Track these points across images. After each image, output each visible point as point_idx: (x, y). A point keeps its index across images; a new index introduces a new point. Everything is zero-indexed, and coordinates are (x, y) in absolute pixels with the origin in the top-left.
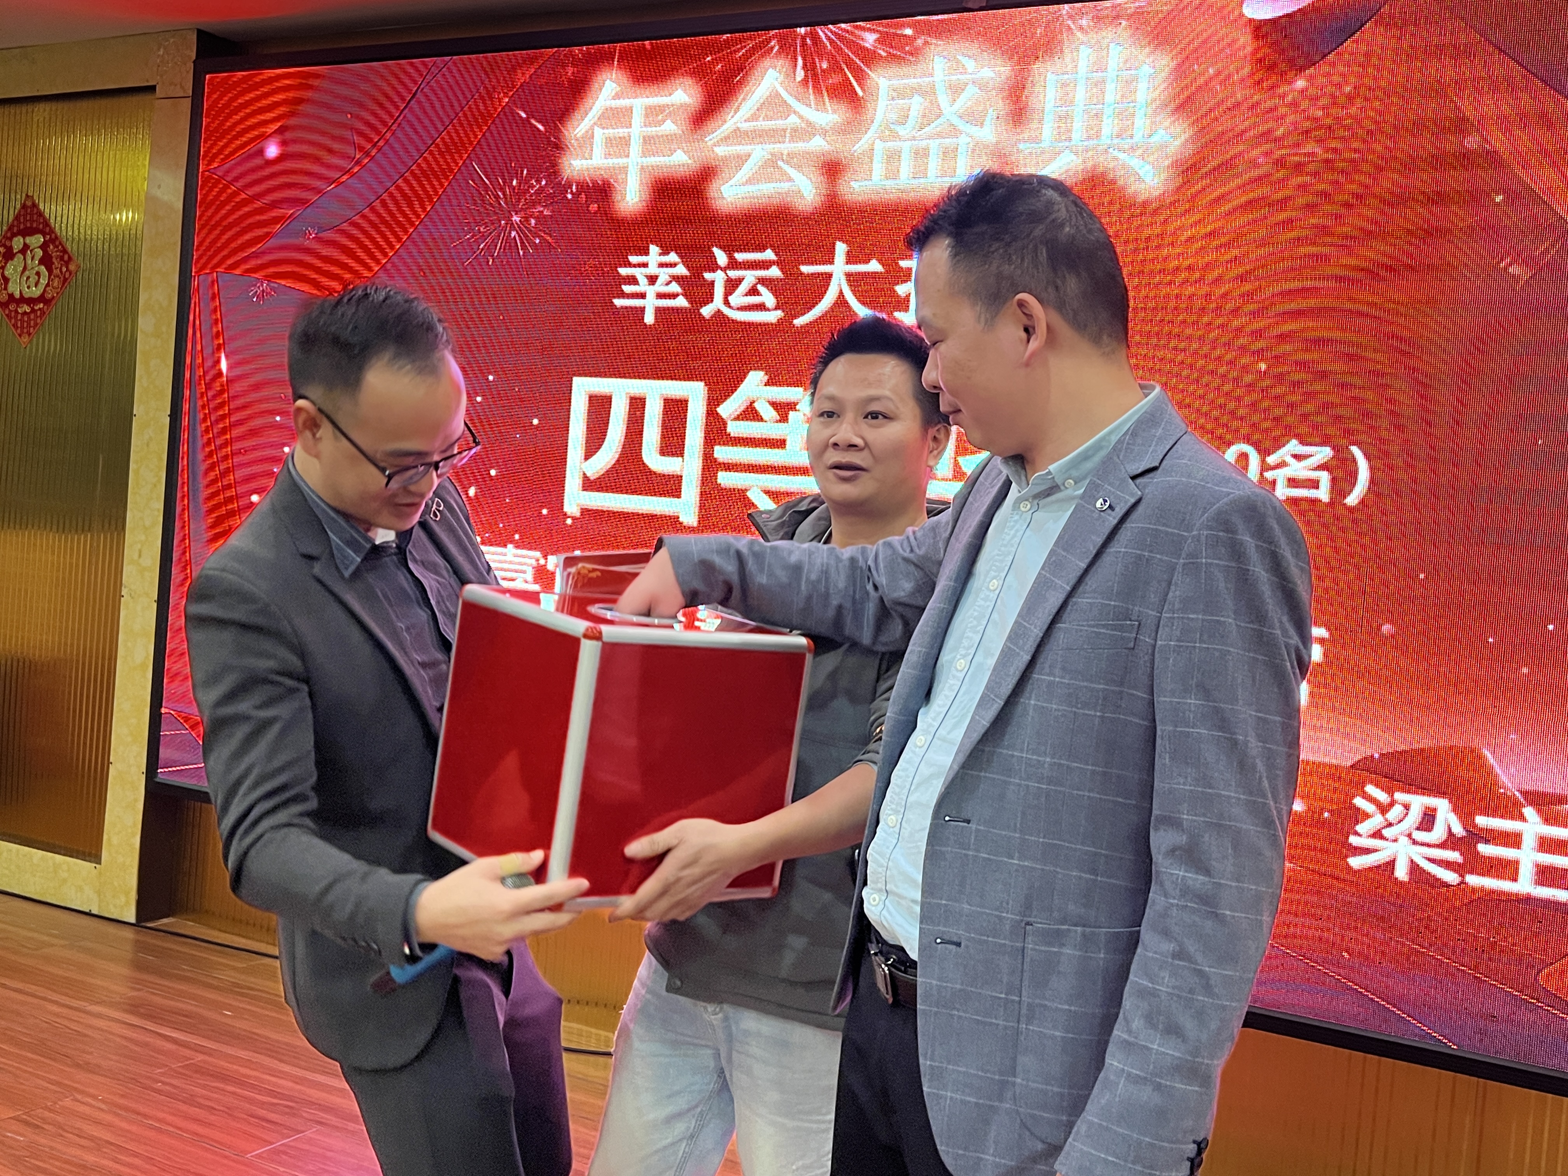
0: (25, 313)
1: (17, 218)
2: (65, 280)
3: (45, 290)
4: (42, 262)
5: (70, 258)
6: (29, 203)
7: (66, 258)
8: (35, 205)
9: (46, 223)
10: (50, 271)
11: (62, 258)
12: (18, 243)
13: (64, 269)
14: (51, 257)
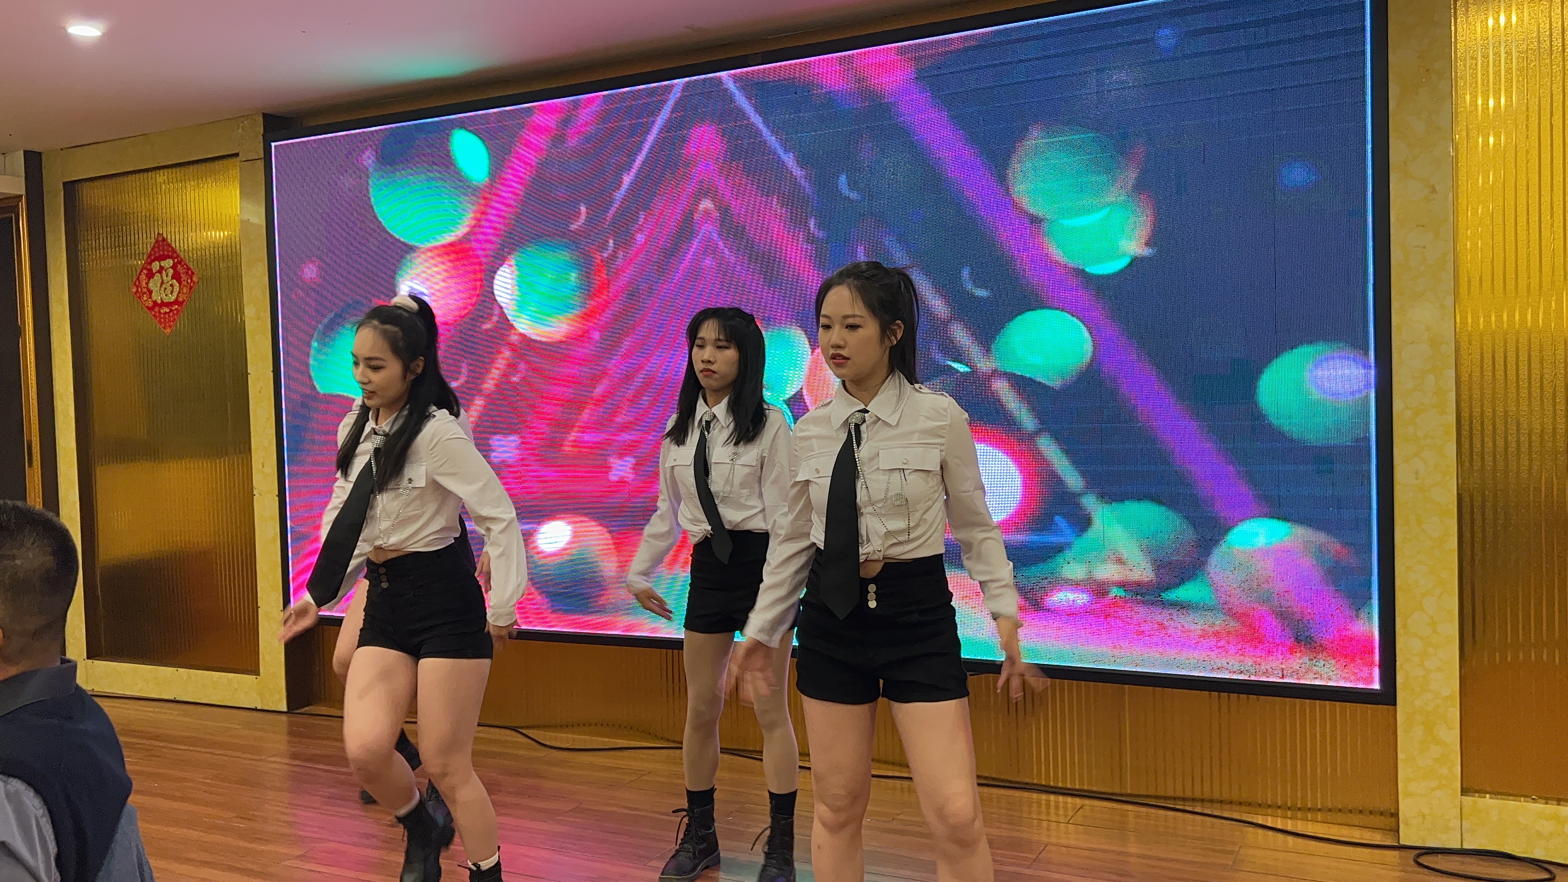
0: (166, 313)
1: (153, 249)
2: (191, 288)
3: (178, 295)
4: (173, 278)
5: (193, 273)
6: (160, 239)
7: (190, 273)
8: (164, 240)
9: (174, 251)
10: (180, 283)
11: (187, 273)
12: (156, 266)
13: (189, 281)
14: (179, 274)
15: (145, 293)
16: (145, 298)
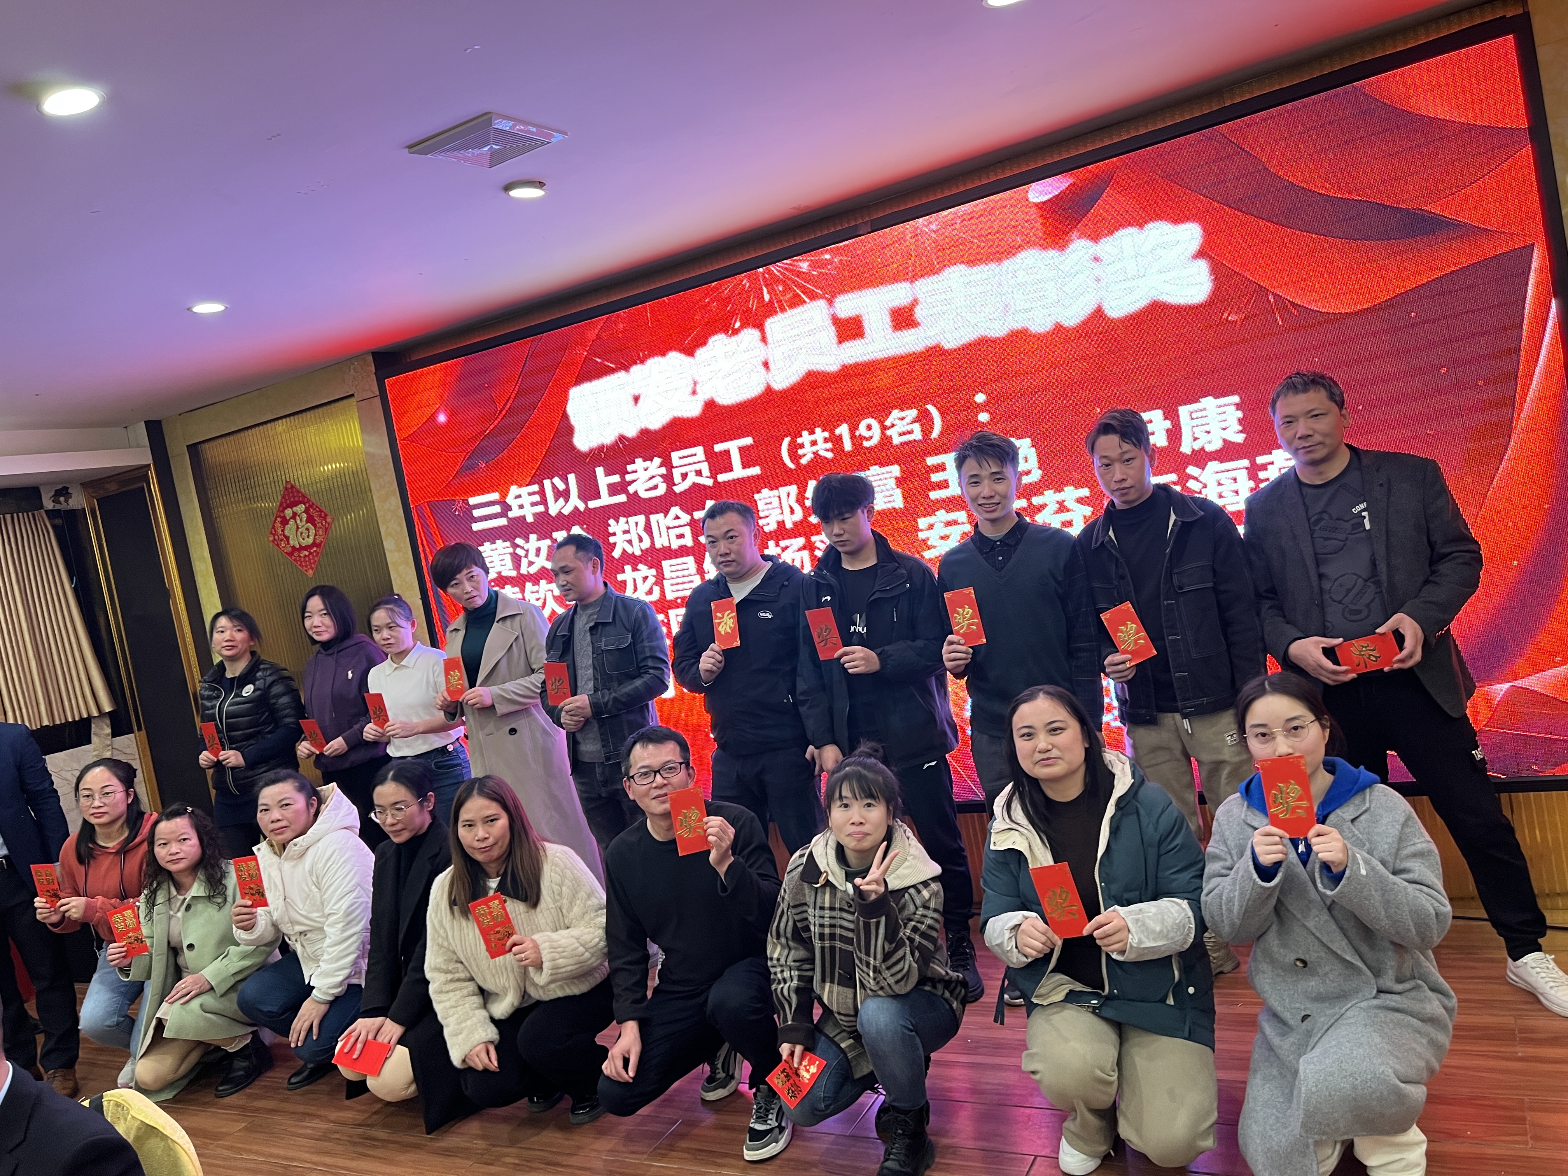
0: (306, 556)
1: (283, 497)
2: (326, 529)
3: (315, 539)
4: (307, 522)
5: (326, 514)
6: (289, 486)
7: (323, 515)
8: (292, 487)
9: (304, 496)
10: (315, 526)
11: (320, 516)
12: (288, 512)
13: (324, 523)
14: (312, 516)
15: (282, 540)
16: (283, 545)
